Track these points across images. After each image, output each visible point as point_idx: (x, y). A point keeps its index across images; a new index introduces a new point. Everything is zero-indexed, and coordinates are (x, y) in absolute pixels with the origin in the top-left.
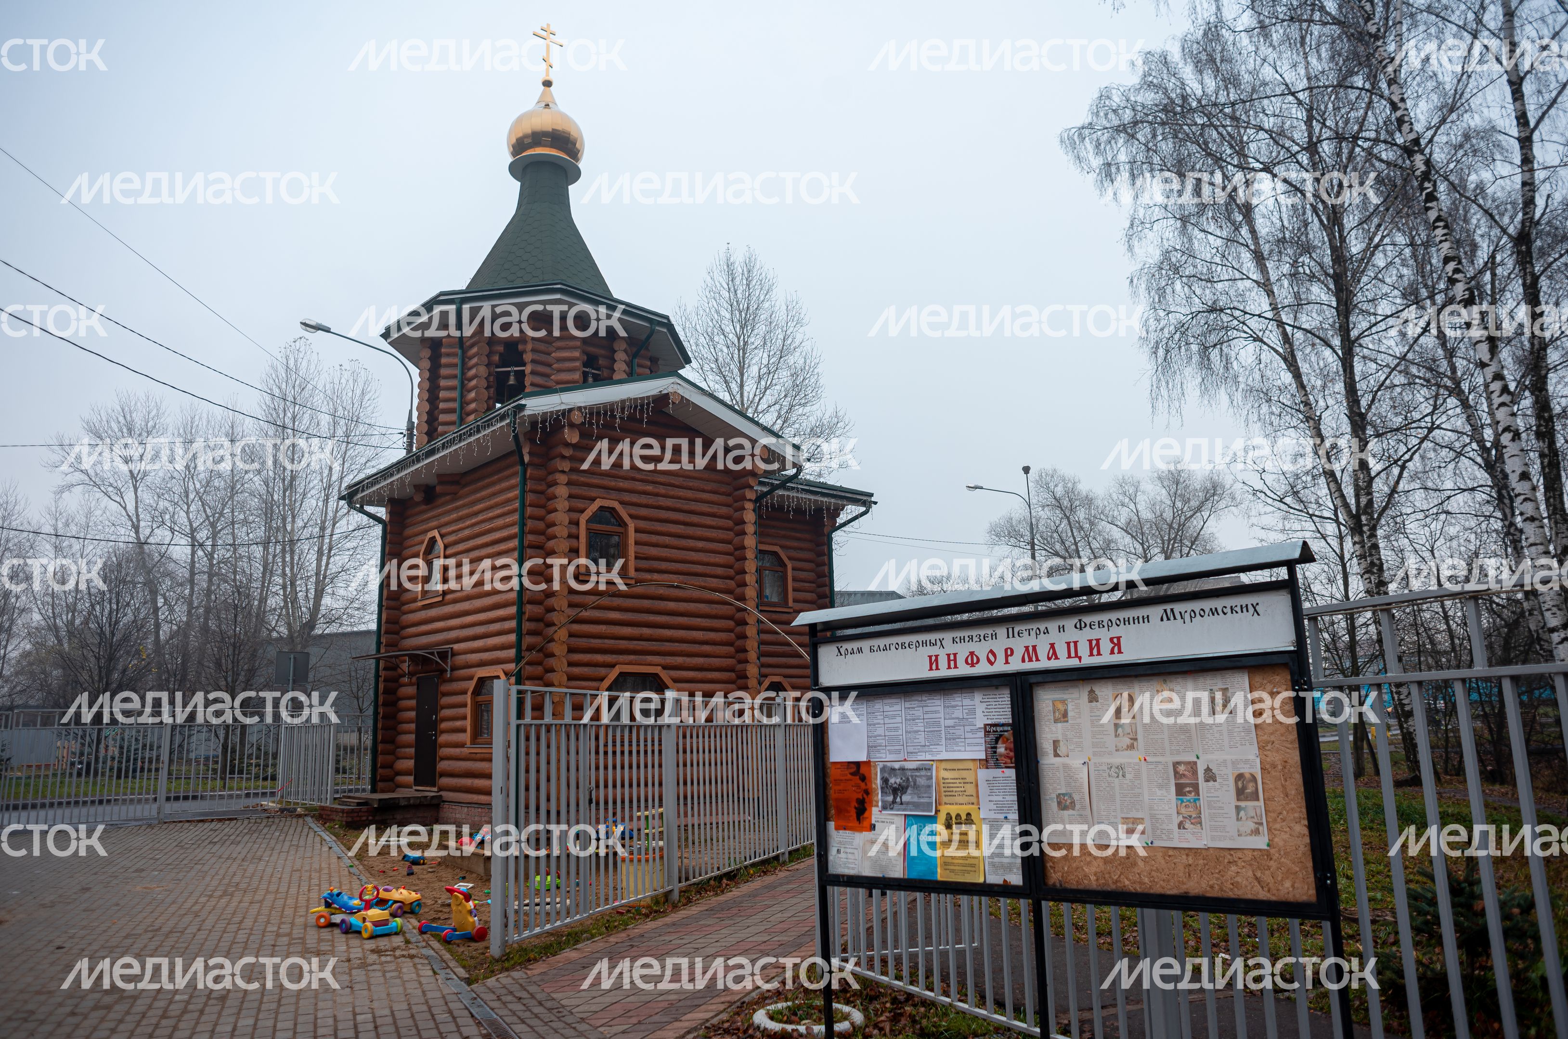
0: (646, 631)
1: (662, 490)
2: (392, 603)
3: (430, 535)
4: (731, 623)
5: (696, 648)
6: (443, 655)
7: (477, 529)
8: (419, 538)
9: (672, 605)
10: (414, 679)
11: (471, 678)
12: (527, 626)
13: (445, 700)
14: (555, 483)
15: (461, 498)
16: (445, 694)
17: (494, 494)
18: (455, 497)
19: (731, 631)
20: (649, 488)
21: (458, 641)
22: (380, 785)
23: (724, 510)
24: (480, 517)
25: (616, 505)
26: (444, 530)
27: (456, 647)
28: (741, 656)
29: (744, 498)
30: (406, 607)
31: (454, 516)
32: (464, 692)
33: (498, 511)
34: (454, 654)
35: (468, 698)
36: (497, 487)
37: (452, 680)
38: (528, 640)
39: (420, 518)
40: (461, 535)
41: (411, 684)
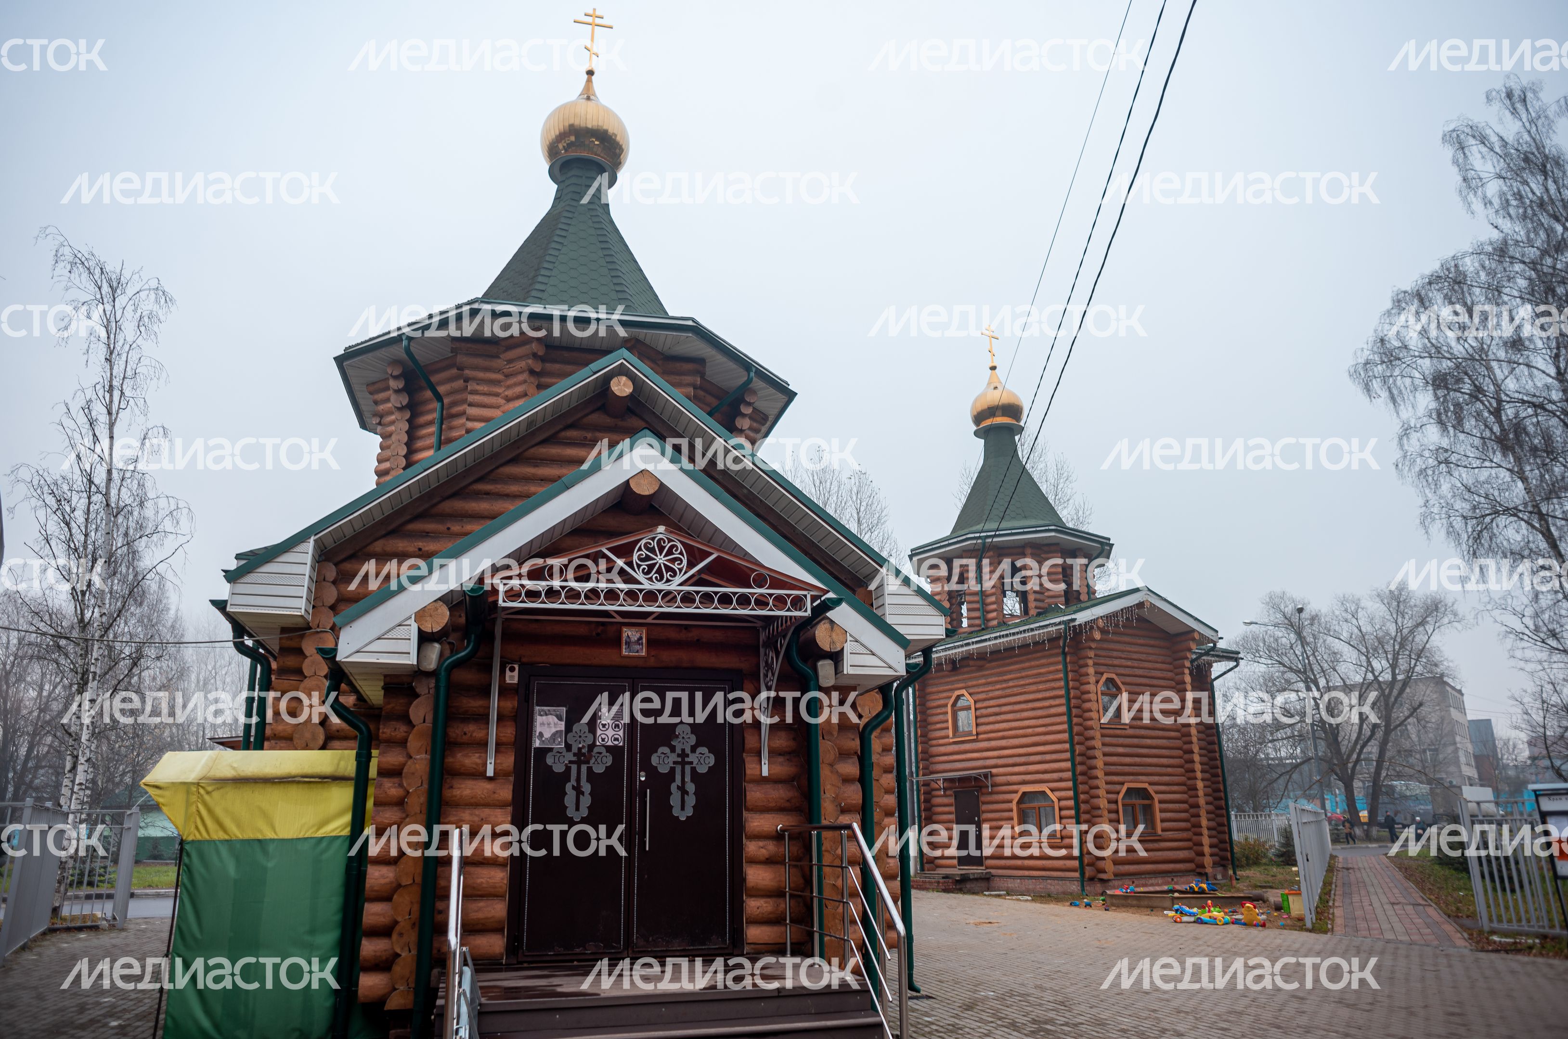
0: (1137, 760)
1: (1136, 664)
2: (923, 739)
3: (957, 693)
4: (1180, 752)
5: (1164, 770)
6: (986, 776)
7: (1009, 691)
8: (945, 695)
9: (1149, 742)
10: (948, 792)
11: (1016, 792)
12: (1078, 759)
13: (984, 807)
14: (1087, 665)
15: (988, 669)
16: (984, 803)
17: (1023, 669)
18: (981, 668)
19: (1181, 757)
20: (1129, 663)
21: (996, 766)
22: (927, 866)
23: (1170, 674)
24: (1011, 684)
25: (1114, 676)
26: (971, 691)
27: (994, 771)
28: (1191, 775)
29: (1184, 666)
30: (934, 742)
31: (983, 681)
32: (1010, 801)
33: (1031, 681)
34: (992, 775)
35: (1014, 806)
36: (1027, 664)
37: (992, 793)
38: (1080, 768)
39: (943, 681)
40: (991, 695)
41: (945, 796)
